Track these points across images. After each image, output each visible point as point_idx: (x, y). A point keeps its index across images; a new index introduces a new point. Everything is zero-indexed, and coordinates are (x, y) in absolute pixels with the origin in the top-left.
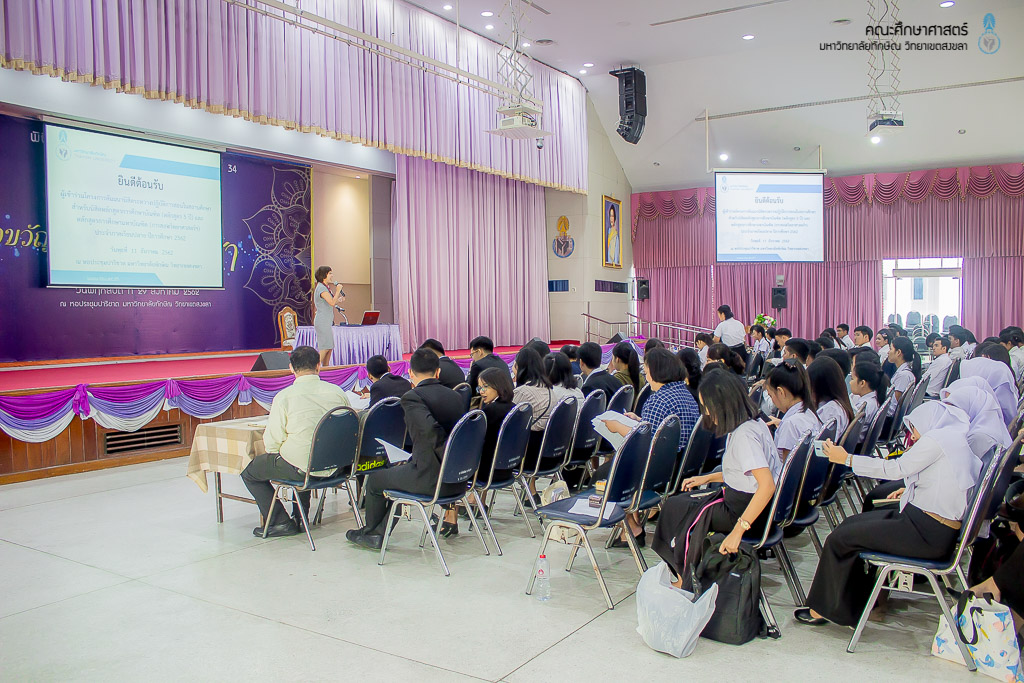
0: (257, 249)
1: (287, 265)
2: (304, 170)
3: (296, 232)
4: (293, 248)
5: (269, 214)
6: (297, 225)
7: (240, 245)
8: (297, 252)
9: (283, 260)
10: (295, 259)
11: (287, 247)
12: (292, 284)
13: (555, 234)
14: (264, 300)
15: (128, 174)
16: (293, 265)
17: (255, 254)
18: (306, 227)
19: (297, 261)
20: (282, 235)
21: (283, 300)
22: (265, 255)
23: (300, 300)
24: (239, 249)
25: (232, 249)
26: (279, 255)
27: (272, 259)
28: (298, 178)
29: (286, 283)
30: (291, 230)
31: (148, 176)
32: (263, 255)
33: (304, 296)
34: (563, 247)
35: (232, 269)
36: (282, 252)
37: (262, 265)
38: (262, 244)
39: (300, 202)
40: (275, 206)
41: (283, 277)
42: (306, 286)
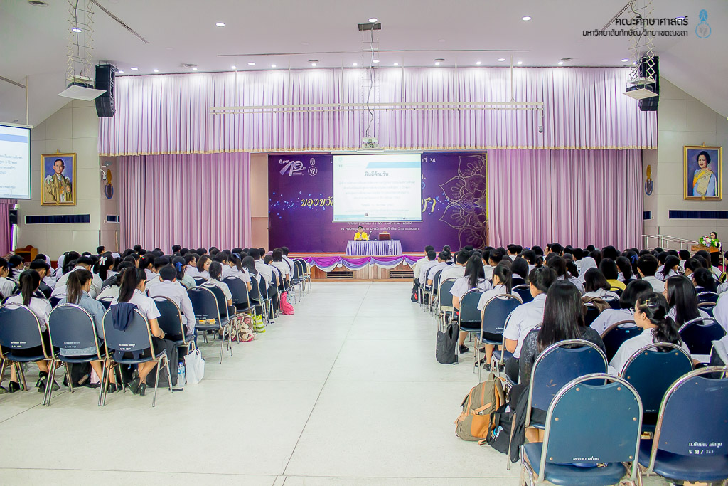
0: (448, 200)
1: (469, 208)
2: (481, 155)
3: (476, 189)
4: (473, 198)
5: (457, 181)
6: (476, 185)
7: (437, 199)
8: (476, 200)
9: (466, 205)
10: (474, 204)
11: (469, 198)
12: (472, 217)
14: (453, 226)
15: (370, 171)
16: (473, 207)
17: (447, 203)
18: (483, 186)
19: (476, 205)
20: (465, 192)
21: (466, 226)
22: (453, 203)
23: (478, 226)
24: (436, 201)
25: (433, 201)
26: (463, 202)
27: (459, 205)
28: (477, 159)
29: (468, 217)
30: (472, 188)
31: (380, 171)
32: (451, 203)
33: (481, 224)
34: (649, 187)
35: (432, 211)
36: (466, 201)
37: (451, 208)
38: (452, 197)
39: (478, 172)
40: (461, 176)
41: (466, 214)
42: (483, 218)
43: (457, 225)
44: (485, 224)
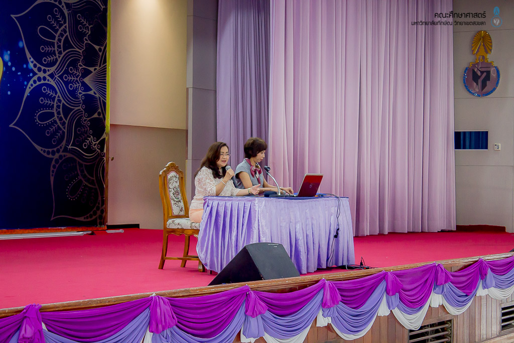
0: (31, 66)
1: (73, 93)
3: (86, 41)
4: (81, 66)
5: (49, 8)
6: (88, 29)
7: (7, 58)
8: (86, 73)
9: (67, 83)
10: (84, 84)
11: (74, 64)
12: (79, 124)
13: (468, 60)
14: (39, 148)
16: (81, 93)
17: (27, 73)
18: (100, 34)
19: (87, 88)
20: (67, 45)
21: (66, 150)
22: (41, 75)
23: (90, 150)
24: (5, 63)
26: (61, 77)
27: (52, 83)
29: (70, 123)
30: (79, 36)
32: (39, 75)
33: (95, 144)
36: (66, 72)
37: (37, 91)
38: (38, 57)
41: (66, 111)
42: (98, 127)
43: (45, 143)
44: (102, 143)
